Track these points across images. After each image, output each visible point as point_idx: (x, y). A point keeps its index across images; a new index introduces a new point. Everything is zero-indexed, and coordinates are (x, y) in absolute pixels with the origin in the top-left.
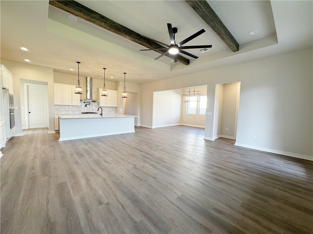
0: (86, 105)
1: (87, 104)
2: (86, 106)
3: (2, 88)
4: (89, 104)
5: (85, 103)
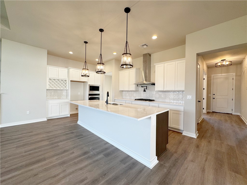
2: (144, 91)
3: (71, 81)
4: (145, 88)
5: (142, 87)
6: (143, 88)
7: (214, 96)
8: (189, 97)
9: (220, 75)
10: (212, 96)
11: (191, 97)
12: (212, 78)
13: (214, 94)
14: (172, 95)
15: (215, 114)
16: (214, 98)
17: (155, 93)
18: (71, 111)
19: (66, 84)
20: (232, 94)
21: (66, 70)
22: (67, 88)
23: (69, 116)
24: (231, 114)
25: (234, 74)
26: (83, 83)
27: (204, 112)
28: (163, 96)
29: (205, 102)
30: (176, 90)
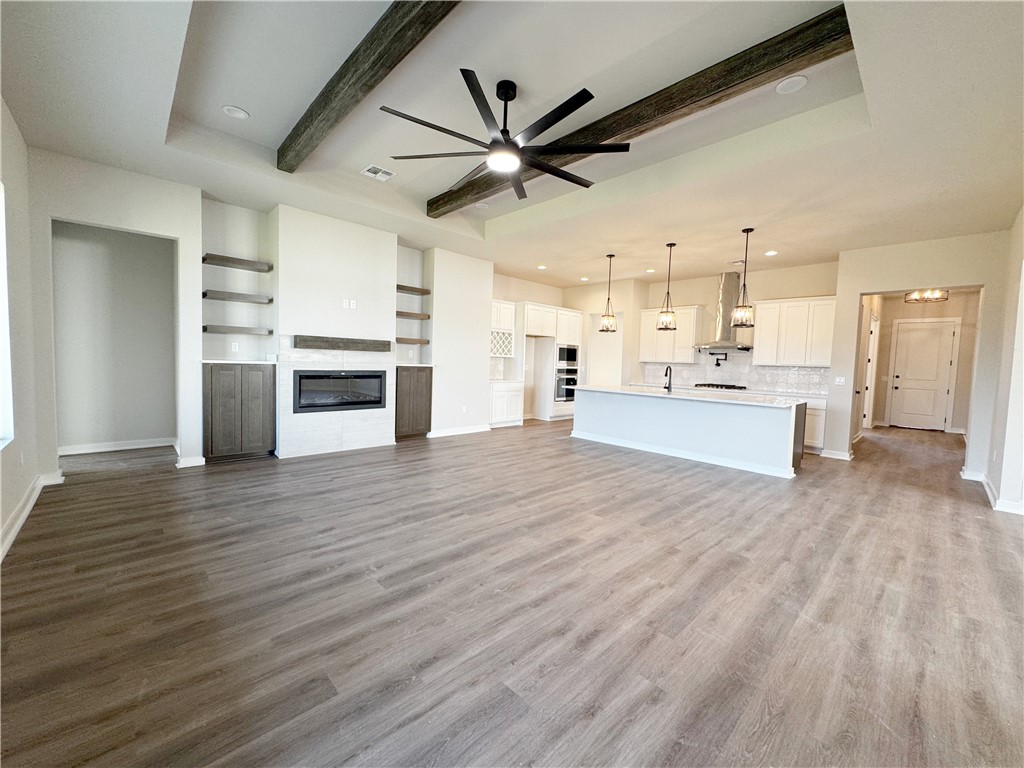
0: (718, 360)
1: (720, 357)
2: (718, 365)
3: (527, 336)
4: (723, 357)
5: (712, 354)
6: (715, 357)
7: (897, 382)
8: (840, 380)
9: (919, 320)
10: (891, 382)
11: (844, 381)
12: (895, 328)
13: (897, 377)
14: (793, 376)
15: (895, 430)
16: (897, 388)
17: (747, 369)
18: (524, 413)
19: (510, 342)
20: (948, 377)
21: (511, 306)
22: (513, 352)
23: (521, 424)
24: (942, 431)
25: (958, 320)
26: (534, 339)
27: (865, 426)
28: (769, 379)
29: (869, 397)
30: (808, 364)
